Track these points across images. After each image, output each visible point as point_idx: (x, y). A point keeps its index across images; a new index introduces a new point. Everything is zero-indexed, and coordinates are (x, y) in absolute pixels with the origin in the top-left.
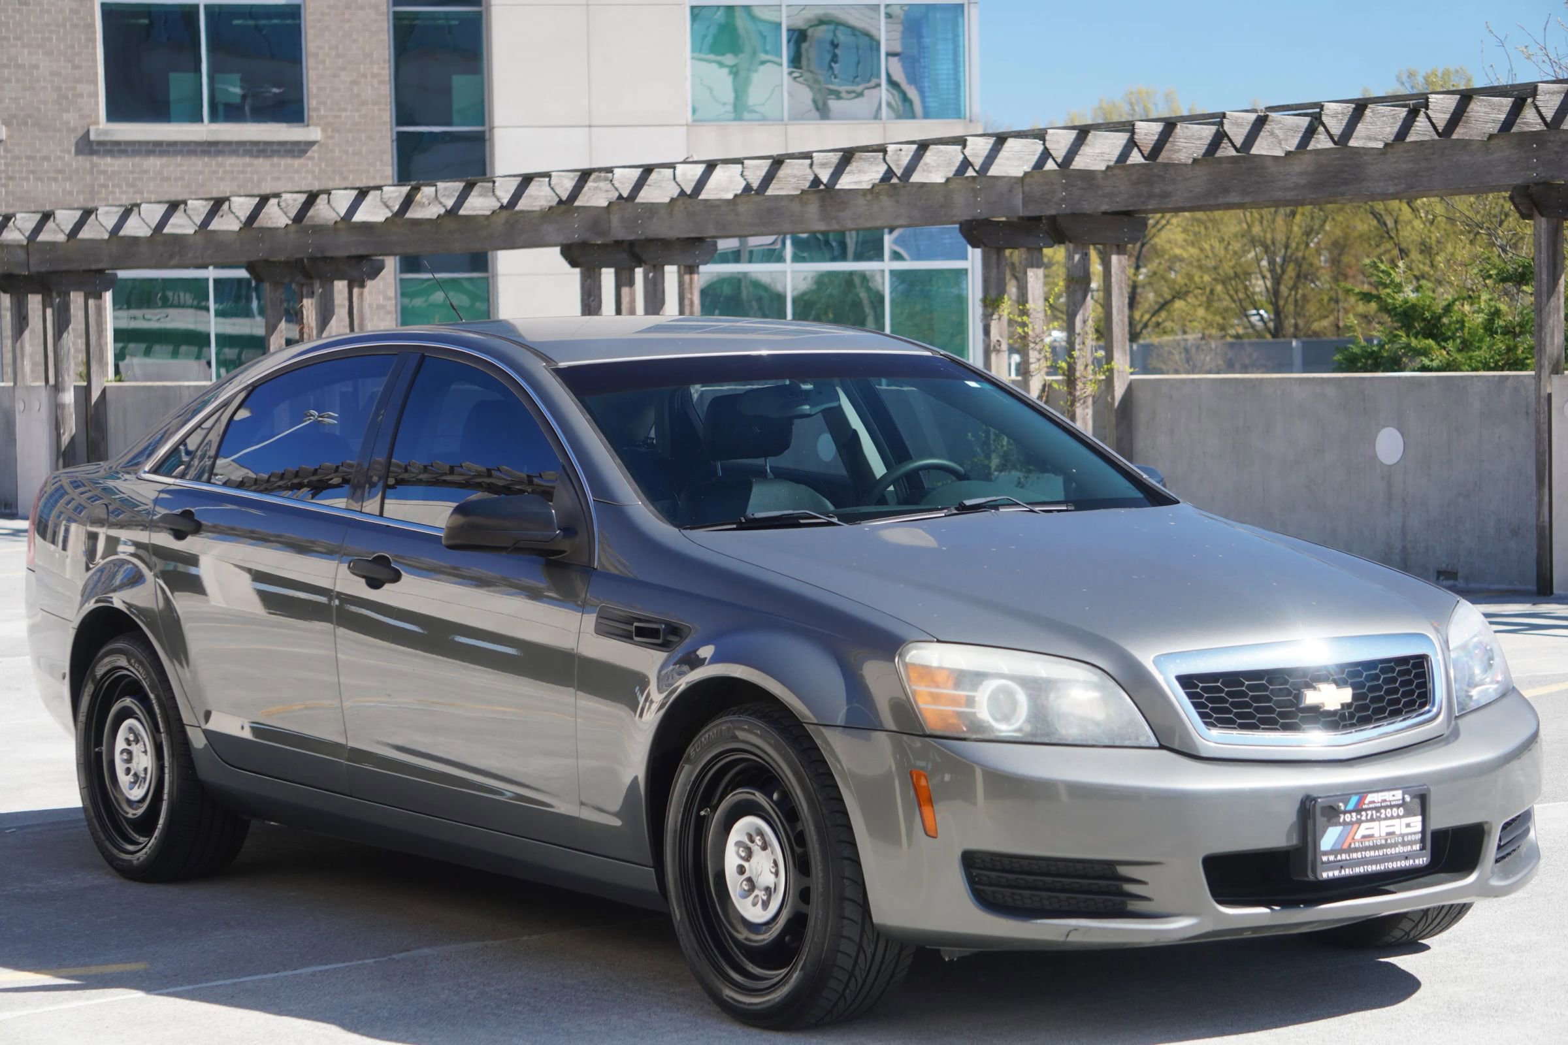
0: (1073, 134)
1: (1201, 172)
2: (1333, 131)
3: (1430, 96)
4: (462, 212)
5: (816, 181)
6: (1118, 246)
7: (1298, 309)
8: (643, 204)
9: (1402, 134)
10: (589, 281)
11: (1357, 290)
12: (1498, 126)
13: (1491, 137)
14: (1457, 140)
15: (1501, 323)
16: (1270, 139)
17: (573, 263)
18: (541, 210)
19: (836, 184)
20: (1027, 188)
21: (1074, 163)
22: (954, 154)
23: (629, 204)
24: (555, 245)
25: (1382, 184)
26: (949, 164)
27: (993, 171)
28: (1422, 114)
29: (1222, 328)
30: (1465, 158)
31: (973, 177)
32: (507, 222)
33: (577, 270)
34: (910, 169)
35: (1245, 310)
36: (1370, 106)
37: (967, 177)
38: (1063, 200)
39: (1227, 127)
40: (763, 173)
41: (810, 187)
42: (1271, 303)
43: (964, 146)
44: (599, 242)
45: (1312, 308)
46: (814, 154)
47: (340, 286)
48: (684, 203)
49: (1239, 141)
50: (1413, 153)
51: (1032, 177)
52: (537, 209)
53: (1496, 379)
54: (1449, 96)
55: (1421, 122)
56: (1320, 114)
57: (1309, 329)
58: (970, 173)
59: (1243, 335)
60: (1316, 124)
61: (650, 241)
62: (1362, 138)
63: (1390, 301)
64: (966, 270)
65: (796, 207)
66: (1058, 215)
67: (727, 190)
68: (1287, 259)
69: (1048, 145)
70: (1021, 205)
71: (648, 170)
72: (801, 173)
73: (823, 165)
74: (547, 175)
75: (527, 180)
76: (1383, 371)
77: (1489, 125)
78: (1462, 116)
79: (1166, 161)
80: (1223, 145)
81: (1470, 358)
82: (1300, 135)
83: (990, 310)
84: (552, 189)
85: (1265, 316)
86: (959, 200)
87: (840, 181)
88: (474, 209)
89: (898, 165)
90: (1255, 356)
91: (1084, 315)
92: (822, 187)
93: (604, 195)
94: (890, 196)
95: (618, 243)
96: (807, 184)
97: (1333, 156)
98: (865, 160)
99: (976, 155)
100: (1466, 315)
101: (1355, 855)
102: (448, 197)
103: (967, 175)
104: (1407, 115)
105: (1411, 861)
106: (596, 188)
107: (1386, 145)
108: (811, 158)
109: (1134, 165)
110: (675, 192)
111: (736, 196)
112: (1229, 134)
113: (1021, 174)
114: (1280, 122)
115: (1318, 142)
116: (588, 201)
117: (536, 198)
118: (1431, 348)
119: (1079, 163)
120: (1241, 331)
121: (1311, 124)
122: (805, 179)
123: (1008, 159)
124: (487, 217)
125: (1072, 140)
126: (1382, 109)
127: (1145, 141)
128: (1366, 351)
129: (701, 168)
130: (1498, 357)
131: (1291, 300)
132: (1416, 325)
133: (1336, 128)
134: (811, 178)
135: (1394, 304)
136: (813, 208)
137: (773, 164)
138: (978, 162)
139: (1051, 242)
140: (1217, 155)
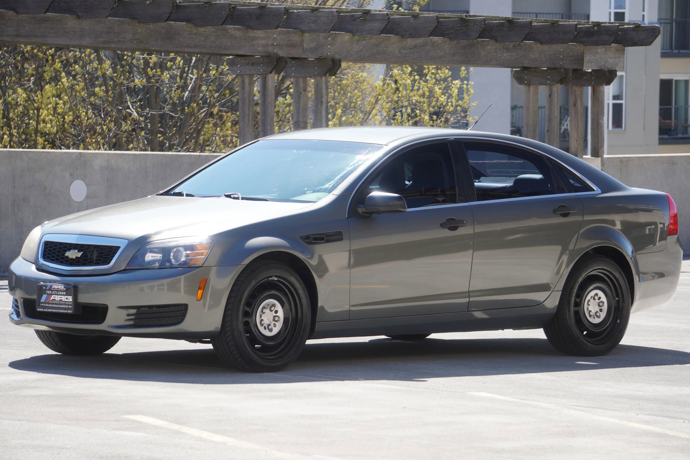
101: (50, 305)
105: (67, 311)
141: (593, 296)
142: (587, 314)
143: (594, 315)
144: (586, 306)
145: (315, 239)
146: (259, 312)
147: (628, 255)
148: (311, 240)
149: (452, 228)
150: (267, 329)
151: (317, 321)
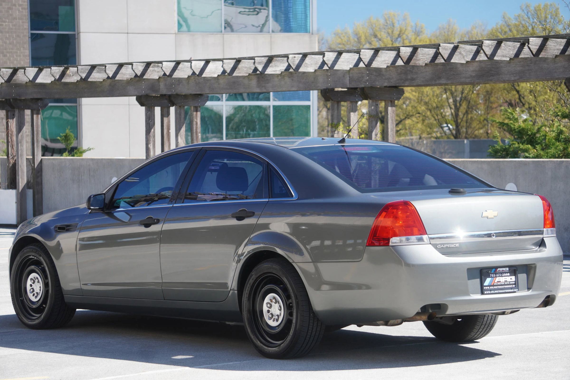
0: (372, 52)
1: (429, 70)
2: (487, 53)
3: (530, 38)
4: (89, 80)
5: (256, 69)
6: (391, 101)
7: (468, 124)
8: (175, 78)
9: (517, 55)
10: (149, 112)
11: (498, 121)
12: (560, 52)
13: (556, 56)
14: (541, 58)
15: (563, 137)
16: (460, 56)
17: (142, 104)
18: (127, 80)
19: (265, 71)
20: (351, 75)
21: (372, 65)
22: (319, 59)
23: (169, 78)
24: (132, 96)
25: (508, 76)
26: (316, 64)
27: (336, 68)
28: (526, 46)
29: (429, 134)
30: (546, 65)
31: (327, 70)
32: (110, 85)
33: (143, 108)
34: (299, 66)
35: (441, 124)
36: (503, 42)
37: (324, 70)
38: (367, 81)
39: (441, 50)
40: (232, 66)
41: (252, 72)
42: (454, 121)
43: (324, 57)
44: (154, 95)
45: (475, 124)
46: (256, 58)
47: (28, 112)
48: (194, 78)
49: (446, 56)
50: (522, 63)
51: (353, 70)
52: (125, 79)
53: (558, 162)
54: (538, 39)
55: (526, 49)
56: (482, 45)
57: (473, 134)
58: (326, 67)
59: (440, 137)
60: (480, 49)
61: (178, 95)
62: (500, 56)
63: (512, 126)
64: (310, 106)
65: (246, 81)
66: (365, 87)
67: (214, 73)
68: (463, 99)
69: (361, 56)
70: (348, 83)
71: (178, 63)
72: (249, 66)
73: (260, 63)
74: (131, 64)
75: (121, 66)
76: (510, 158)
77: (556, 51)
78: (544, 47)
79: (413, 65)
80: (438, 57)
81: (547, 153)
82: (473, 54)
83: (334, 129)
84: (133, 70)
85: (451, 127)
86: (321, 79)
87: (267, 70)
88: (95, 78)
89: (293, 64)
90: (446, 148)
91: (376, 132)
92: (258, 72)
93: (156, 74)
94: (289, 77)
95: (163, 96)
96: (252, 71)
97: (487, 64)
98: (278, 61)
99: (328, 60)
100: (547, 133)
102: (83, 72)
103: (324, 68)
104: (520, 46)
106: (153, 70)
107: (511, 59)
108: (254, 59)
109: (399, 66)
110: (190, 73)
111: (218, 75)
112: (442, 53)
113: (348, 69)
114: (464, 48)
115: (480, 57)
116: (149, 76)
117: (124, 74)
118: (529, 149)
119: (375, 65)
120: (439, 135)
121: (477, 49)
122: (250, 69)
123: (343, 62)
124: (101, 82)
125: (372, 54)
126: (508, 43)
127: (404, 56)
128: (503, 148)
129: (203, 63)
130: (560, 152)
131: (465, 119)
132: (525, 137)
133: (489, 52)
134: (253, 68)
135: (514, 128)
136: (254, 82)
137: (236, 62)
138: (330, 63)
139: (361, 99)
140: (436, 62)
141: (272, 299)
142: (266, 316)
143: (274, 319)
144: (265, 308)
145: (60, 228)
146: (29, 282)
147: (294, 262)
148: (57, 229)
149: (147, 225)
150: (34, 296)
151: (64, 294)
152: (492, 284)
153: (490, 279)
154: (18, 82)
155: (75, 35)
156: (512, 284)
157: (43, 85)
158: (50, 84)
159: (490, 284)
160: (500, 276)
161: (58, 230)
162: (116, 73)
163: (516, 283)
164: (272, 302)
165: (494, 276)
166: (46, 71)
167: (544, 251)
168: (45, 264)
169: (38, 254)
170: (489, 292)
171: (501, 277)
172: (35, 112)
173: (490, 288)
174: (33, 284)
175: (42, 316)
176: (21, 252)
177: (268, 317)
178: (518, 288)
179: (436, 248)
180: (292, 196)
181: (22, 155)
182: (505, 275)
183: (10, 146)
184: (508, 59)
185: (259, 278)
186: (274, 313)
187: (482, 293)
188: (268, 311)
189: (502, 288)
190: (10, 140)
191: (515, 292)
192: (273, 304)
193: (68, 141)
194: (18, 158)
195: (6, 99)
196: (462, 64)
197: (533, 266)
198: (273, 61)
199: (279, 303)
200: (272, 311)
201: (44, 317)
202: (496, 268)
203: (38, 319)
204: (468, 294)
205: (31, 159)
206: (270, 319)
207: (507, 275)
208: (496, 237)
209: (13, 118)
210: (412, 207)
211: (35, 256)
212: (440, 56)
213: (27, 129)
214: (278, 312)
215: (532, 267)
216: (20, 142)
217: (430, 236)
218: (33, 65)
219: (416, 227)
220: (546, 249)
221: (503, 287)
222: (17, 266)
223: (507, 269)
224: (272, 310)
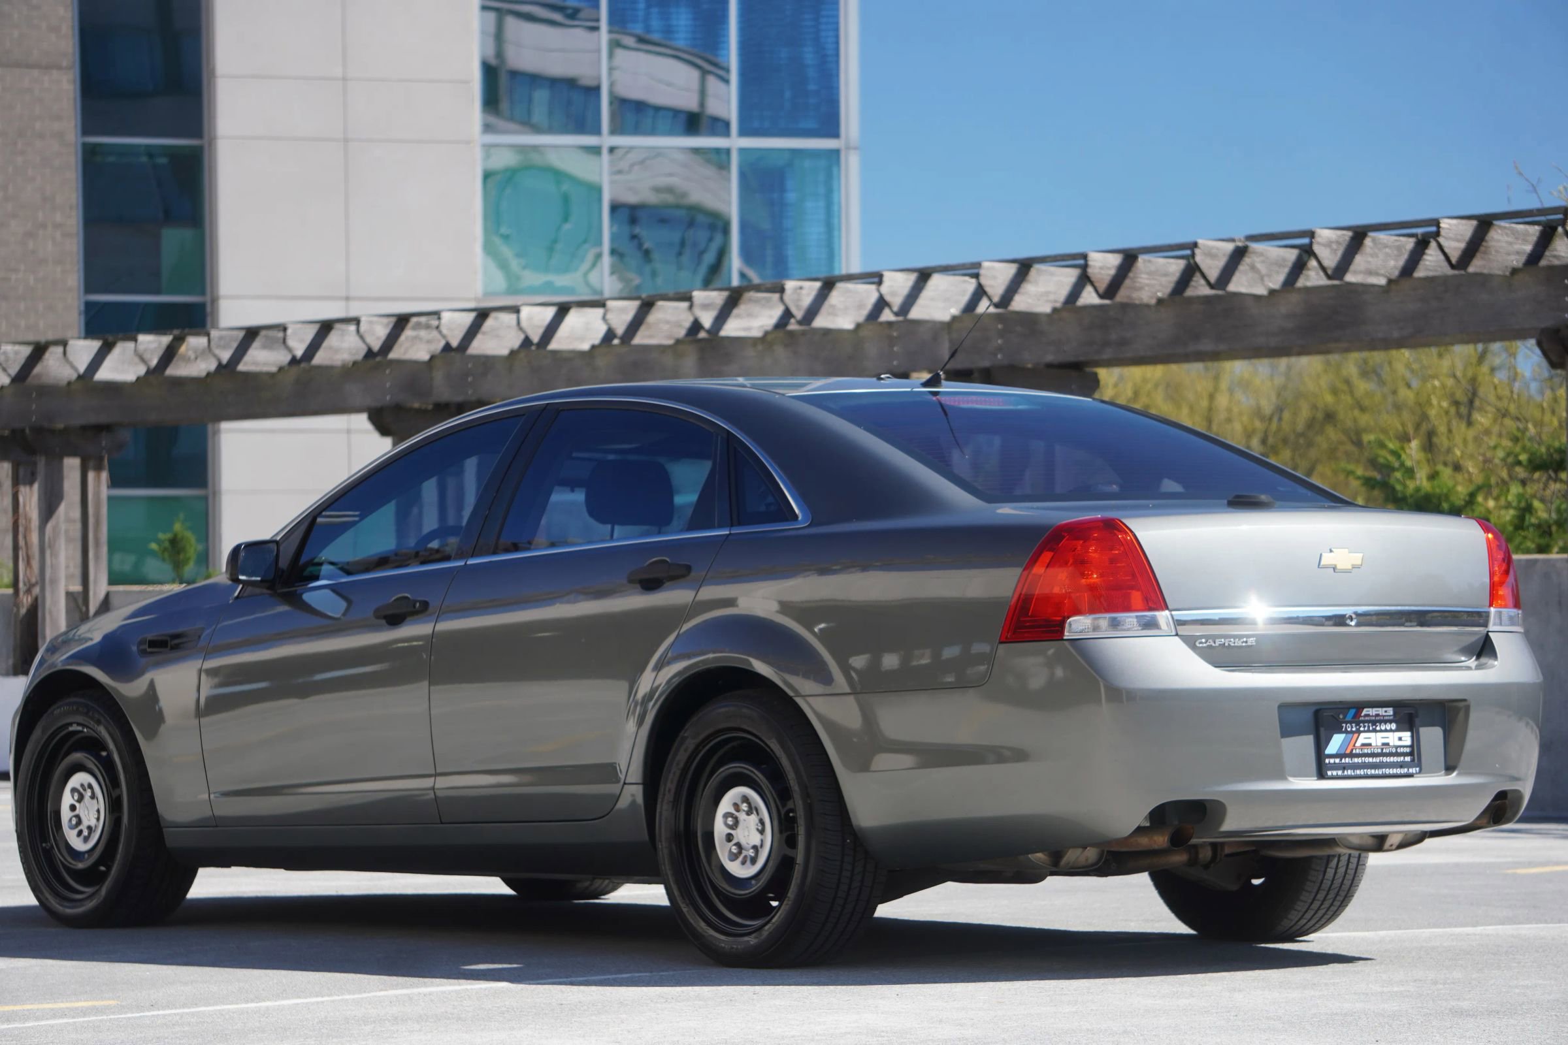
0: (1012, 268)
1: (1167, 315)
2: (1326, 264)
3: (1441, 222)
4: (241, 367)
5: (696, 326)
8: (474, 356)
9: (1408, 270)
12: (1523, 259)
13: (1515, 271)
14: (1476, 274)
16: (1250, 275)
17: (384, 433)
18: (343, 366)
19: (720, 330)
20: (955, 335)
21: (1013, 303)
22: (868, 294)
23: (457, 356)
24: (358, 410)
25: (1384, 328)
26: (860, 306)
27: (915, 313)
28: (1433, 244)
30: (1484, 297)
31: (889, 322)
32: (296, 382)
33: (388, 441)
34: (812, 311)
36: (1370, 234)
37: (883, 321)
38: (1000, 349)
39: (1199, 259)
40: (631, 317)
41: (686, 335)
43: (880, 283)
44: (416, 405)
46: (695, 295)
47: (72, 465)
48: (527, 355)
49: (1213, 274)
50: (1422, 292)
51: (961, 322)
52: (338, 363)
54: (1464, 222)
55: (1432, 252)
56: (1311, 244)
58: (886, 315)
60: (1306, 256)
62: (1361, 272)
63: (1399, 487)
65: (668, 360)
66: (993, 368)
67: (582, 339)
69: (982, 282)
70: (948, 355)
71: (482, 315)
72: (676, 319)
73: (706, 307)
74: (354, 321)
75: (326, 327)
77: (1513, 257)
78: (1480, 245)
79: (1125, 300)
80: (1194, 281)
82: (1287, 270)
84: (362, 338)
86: (872, 348)
87: (726, 327)
88: (255, 363)
89: (798, 307)
92: (702, 334)
93: (426, 346)
94: (787, 345)
95: (441, 406)
96: (684, 331)
97: (1326, 295)
98: (757, 301)
99: (893, 294)
102: (224, 347)
103: (882, 318)
104: (1415, 246)
106: (416, 338)
107: (1390, 281)
108: (691, 298)
109: (1086, 306)
110: (518, 341)
111: (594, 346)
112: (1202, 268)
113: (948, 319)
114: (1261, 254)
115: (1308, 279)
116: (405, 353)
117: (337, 351)
119: (1020, 303)
121: (1300, 257)
122: (681, 325)
123: (932, 299)
124: (271, 375)
125: (1011, 276)
126: (1382, 236)
127: (1100, 276)
129: (550, 312)
133: (1330, 258)
134: (688, 323)
136: (690, 360)
137: (641, 306)
138: (896, 301)
140: (1187, 294)
141: (739, 803)
142: (723, 851)
143: (746, 857)
144: (720, 828)
145: (153, 644)
146: (67, 799)
147: (799, 695)
148: (146, 647)
149: (394, 620)
150: (82, 837)
151: (162, 825)
152: (1348, 751)
153: (1342, 736)
154: (45, 380)
155: (202, 306)
156: (1404, 754)
157: (112, 388)
158: (132, 385)
159: (1342, 752)
160: (1369, 731)
161: (149, 650)
162: (314, 347)
163: (1414, 751)
164: (738, 810)
165: (1354, 729)
166: (122, 350)
167: (1493, 666)
168: (112, 746)
169: (92, 718)
170: (1340, 773)
171: (1374, 734)
172: (91, 463)
173: (1343, 761)
174: (77, 805)
175: (104, 891)
176: (45, 715)
177: (727, 854)
178: (1419, 765)
179: (1193, 647)
180: (796, 516)
181: (54, 581)
182: (1383, 728)
183: (23, 559)
184: (1382, 281)
185: (704, 747)
186: (743, 842)
187: (1321, 775)
188: (729, 838)
189: (1376, 764)
190: (21, 542)
191: (1410, 776)
192: (742, 816)
193: (178, 553)
194: (43, 589)
195: (13, 431)
196: (1257, 298)
197: (1462, 704)
198: (741, 301)
199: (758, 814)
200: (738, 838)
201: (109, 893)
202: (1359, 706)
203: (89, 899)
204: (1281, 776)
205: (78, 593)
206: (733, 857)
207: (1388, 728)
208: (1358, 625)
209: (31, 483)
210: (1126, 533)
211: (83, 726)
212: (1198, 275)
213: (68, 511)
214: (755, 839)
215: (1458, 710)
216: (50, 546)
217: (1178, 614)
218: (90, 332)
219: (1138, 590)
220: (1496, 663)
221: (1377, 760)
222: (33, 755)
223: (1390, 711)
224: (740, 835)
